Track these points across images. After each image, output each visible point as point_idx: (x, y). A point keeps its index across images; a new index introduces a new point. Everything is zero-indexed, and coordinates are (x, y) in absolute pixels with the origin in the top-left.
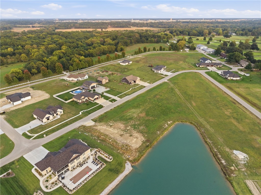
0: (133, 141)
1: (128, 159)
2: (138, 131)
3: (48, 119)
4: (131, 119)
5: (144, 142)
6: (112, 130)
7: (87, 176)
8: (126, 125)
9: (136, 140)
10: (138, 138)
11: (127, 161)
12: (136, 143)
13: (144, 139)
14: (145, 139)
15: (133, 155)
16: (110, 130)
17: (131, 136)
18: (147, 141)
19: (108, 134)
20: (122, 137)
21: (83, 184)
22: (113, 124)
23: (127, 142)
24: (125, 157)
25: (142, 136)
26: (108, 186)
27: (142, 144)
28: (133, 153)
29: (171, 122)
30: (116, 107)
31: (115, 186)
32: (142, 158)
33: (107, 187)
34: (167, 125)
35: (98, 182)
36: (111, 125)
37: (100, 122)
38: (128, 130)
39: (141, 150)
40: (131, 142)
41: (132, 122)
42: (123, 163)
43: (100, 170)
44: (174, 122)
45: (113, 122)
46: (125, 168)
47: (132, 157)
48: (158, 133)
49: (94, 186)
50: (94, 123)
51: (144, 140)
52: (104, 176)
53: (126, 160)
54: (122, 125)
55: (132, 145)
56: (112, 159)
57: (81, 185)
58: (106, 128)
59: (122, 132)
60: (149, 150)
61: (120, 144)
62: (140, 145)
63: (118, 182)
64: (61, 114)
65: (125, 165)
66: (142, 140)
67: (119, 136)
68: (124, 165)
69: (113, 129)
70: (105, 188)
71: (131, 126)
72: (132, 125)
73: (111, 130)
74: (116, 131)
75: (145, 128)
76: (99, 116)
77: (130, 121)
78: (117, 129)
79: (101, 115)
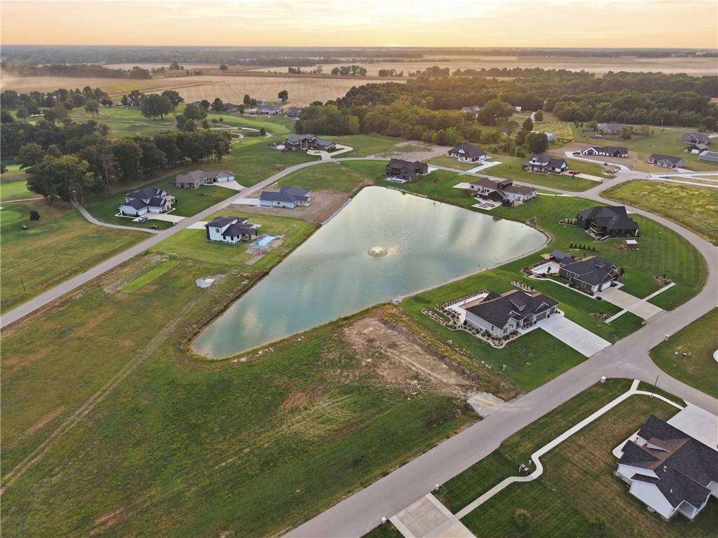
1: (394, 306)
2: (348, 349)
6: (414, 363)
8: (372, 370)
9: (363, 330)
10: (357, 333)
12: (367, 325)
13: (345, 329)
14: (342, 329)
15: (383, 309)
16: (420, 366)
17: (371, 341)
18: (340, 326)
19: (428, 357)
20: (393, 341)
22: (408, 380)
23: (386, 330)
25: (346, 335)
27: (355, 322)
34: (260, 352)
36: (416, 382)
37: (449, 399)
38: (372, 357)
40: (378, 328)
41: (348, 376)
45: (407, 388)
46: (404, 300)
47: (386, 307)
48: (300, 338)
50: (470, 401)
51: (347, 327)
53: (398, 305)
56: (423, 310)
58: (432, 374)
59: (389, 354)
67: (400, 345)
69: (413, 368)
71: (358, 366)
72: (353, 367)
73: (417, 366)
74: (405, 359)
75: (323, 353)
76: (456, 433)
77: (352, 381)
78: (400, 362)
79: (448, 438)
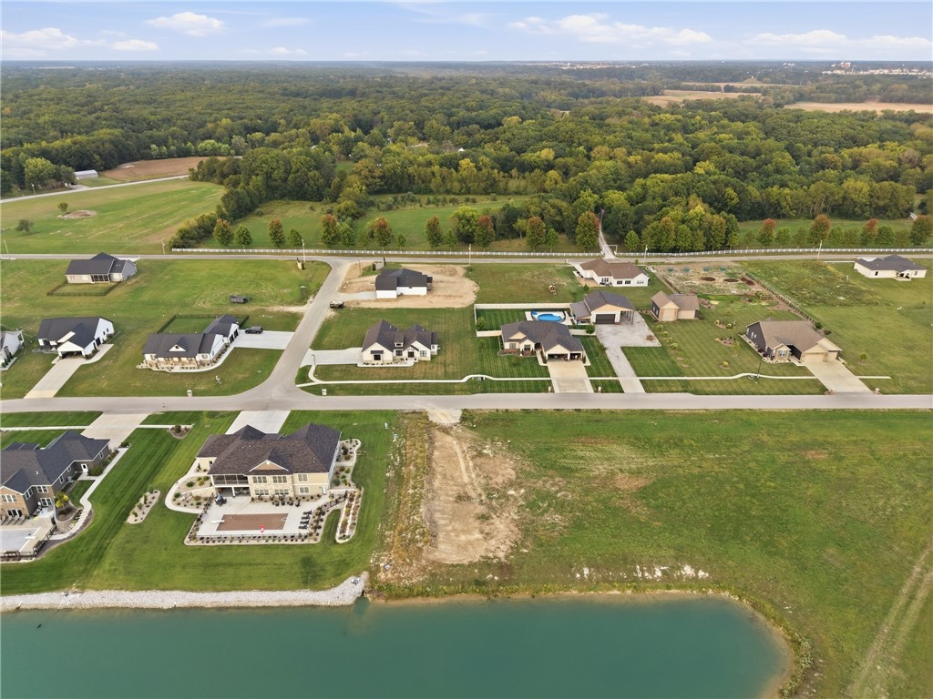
0: (463, 538)
1: (373, 572)
2: (525, 519)
3: (377, 358)
4: (567, 471)
5: (486, 564)
6: (463, 469)
7: (257, 533)
8: (519, 481)
9: (478, 540)
10: (492, 538)
11: (365, 575)
12: (463, 548)
13: (501, 555)
14: (506, 557)
15: (401, 572)
16: (461, 461)
17: (484, 518)
18: (503, 568)
19: (439, 469)
20: (456, 505)
21: (227, 543)
22: (492, 455)
23: (446, 525)
24: (378, 560)
25: (508, 543)
26: (249, 589)
27: (472, 565)
28: (411, 565)
29: (701, 573)
30: (587, 411)
31: (260, 605)
32: (419, 601)
33: (244, 590)
34: (659, 573)
35: (250, 564)
36: (485, 451)
37: (473, 428)
38: (507, 498)
39: (442, 577)
40: (453, 534)
41: (553, 485)
42: (351, 569)
43: (294, 542)
44: (717, 583)
45: (500, 450)
46: (336, 585)
47: (393, 574)
48: (582, 574)
49: (230, 565)
50: (457, 421)
51: (495, 557)
52: (277, 562)
53: (368, 569)
54: (513, 472)
55: (442, 547)
56: (347, 540)
57: (221, 543)
58: (459, 452)
59: (480, 491)
60: (471, 598)
61: (415, 517)
62: (466, 562)
63: (277, 604)
64: (423, 359)
65: (346, 579)
66: (491, 555)
67: (452, 496)
68: (344, 576)
69: (471, 464)
70: (236, 590)
71: (531, 490)
72: (538, 492)
73: (464, 465)
74: (467, 477)
75: (565, 527)
76: (497, 410)
77: (552, 477)
78: (478, 476)
79: (507, 410)
